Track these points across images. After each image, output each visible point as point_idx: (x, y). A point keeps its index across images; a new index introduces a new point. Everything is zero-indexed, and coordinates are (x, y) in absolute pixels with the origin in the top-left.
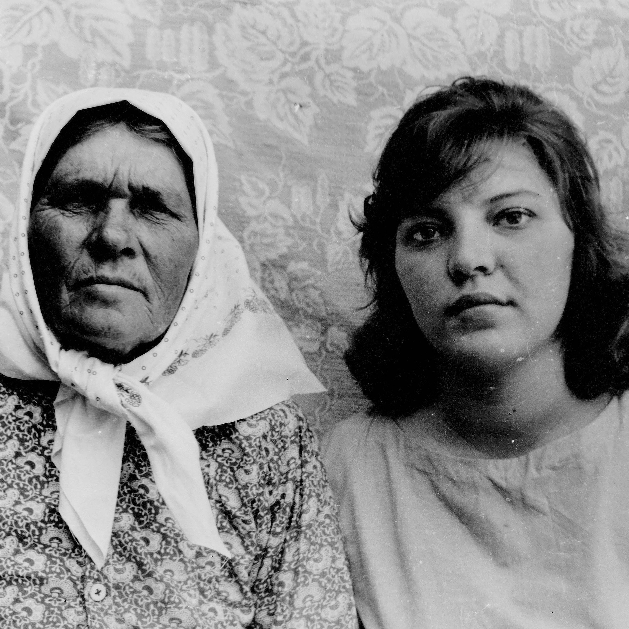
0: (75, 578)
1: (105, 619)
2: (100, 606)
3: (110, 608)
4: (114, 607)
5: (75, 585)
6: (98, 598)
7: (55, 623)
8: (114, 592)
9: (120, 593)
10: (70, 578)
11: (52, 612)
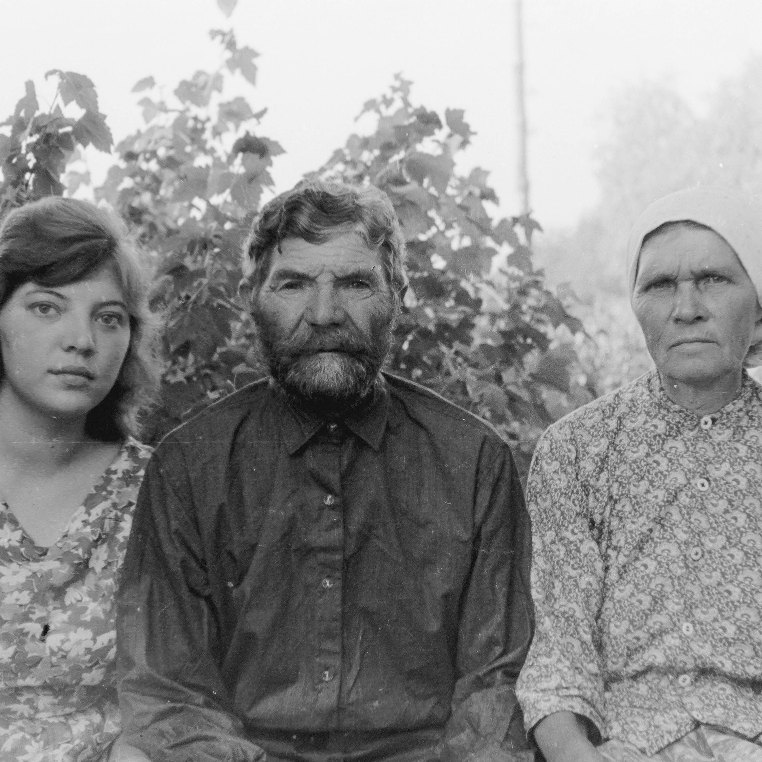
0: (679, 542)
1: (698, 574)
2: (696, 564)
3: (703, 567)
4: (706, 566)
5: (680, 547)
6: (696, 558)
7: (663, 574)
8: (707, 556)
9: (711, 557)
10: (676, 542)
11: (662, 567)
